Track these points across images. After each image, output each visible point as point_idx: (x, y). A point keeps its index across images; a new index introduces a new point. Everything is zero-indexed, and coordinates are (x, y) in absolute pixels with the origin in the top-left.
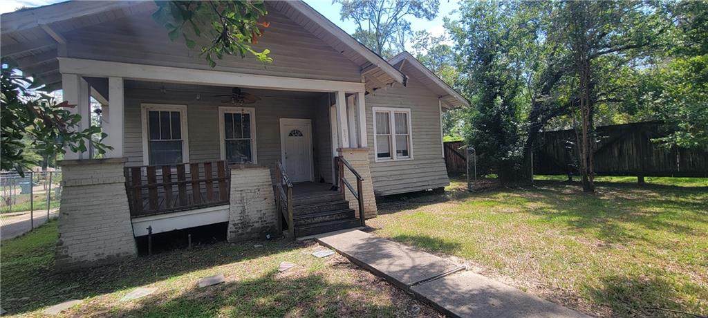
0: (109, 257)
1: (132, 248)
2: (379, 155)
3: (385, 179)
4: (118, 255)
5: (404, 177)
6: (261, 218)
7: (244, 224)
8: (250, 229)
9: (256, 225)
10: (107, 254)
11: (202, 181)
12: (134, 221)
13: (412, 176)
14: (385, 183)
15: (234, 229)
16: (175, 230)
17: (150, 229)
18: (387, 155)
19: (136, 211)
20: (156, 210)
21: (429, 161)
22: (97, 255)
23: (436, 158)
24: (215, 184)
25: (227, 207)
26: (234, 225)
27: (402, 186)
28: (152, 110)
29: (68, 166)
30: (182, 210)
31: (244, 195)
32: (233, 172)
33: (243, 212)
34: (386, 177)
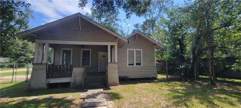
0: (40, 88)
1: (45, 86)
2: (129, 65)
3: (130, 73)
4: (42, 88)
5: (138, 72)
6: (80, 82)
7: (75, 83)
8: (76, 85)
9: (78, 84)
10: (39, 87)
11: (65, 70)
12: (47, 79)
13: (141, 72)
14: (130, 74)
15: (72, 84)
16: (57, 83)
17: (49, 82)
18: (133, 64)
19: (48, 77)
20: (53, 77)
21: (149, 68)
22: (37, 87)
23: (152, 66)
24: (69, 71)
25: (71, 78)
26: (72, 83)
27: (137, 76)
28: (64, 50)
29: (35, 65)
30: (59, 78)
31: (76, 75)
32: (74, 68)
33: (75, 80)
34: (131, 72)
